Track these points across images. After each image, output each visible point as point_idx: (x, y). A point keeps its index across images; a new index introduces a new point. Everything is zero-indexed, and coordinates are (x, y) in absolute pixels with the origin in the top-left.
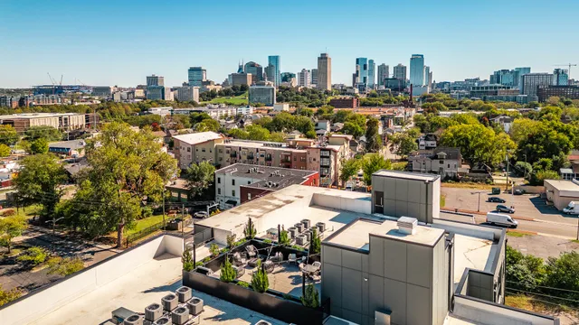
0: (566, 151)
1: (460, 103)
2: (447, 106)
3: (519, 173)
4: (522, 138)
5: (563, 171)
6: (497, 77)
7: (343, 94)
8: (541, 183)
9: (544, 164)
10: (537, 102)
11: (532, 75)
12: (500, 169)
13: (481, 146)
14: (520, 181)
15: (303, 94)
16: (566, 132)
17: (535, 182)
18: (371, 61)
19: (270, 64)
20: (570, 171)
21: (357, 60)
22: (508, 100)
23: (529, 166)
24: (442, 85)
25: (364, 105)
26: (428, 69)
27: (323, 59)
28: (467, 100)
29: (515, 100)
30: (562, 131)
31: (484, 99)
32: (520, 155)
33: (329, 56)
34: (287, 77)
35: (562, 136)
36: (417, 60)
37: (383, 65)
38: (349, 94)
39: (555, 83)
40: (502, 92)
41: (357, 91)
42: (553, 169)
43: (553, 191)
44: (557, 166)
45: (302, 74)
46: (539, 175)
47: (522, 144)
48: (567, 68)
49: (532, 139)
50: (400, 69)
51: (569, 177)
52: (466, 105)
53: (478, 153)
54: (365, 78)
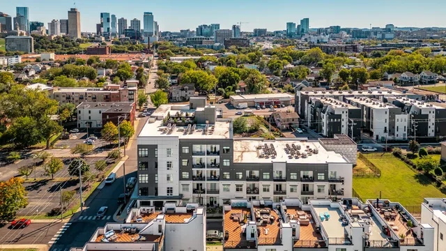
0: (238, 81)
1: (181, 50)
2: (173, 52)
3: (219, 94)
4: (220, 76)
5: (237, 91)
6: (200, 30)
7: (92, 41)
8: (228, 97)
9: (229, 89)
10: (224, 49)
11: (221, 30)
12: (211, 93)
13: (202, 82)
14: (220, 98)
15: (58, 43)
16: (237, 72)
17: (226, 97)
18: (113, 16)
19: (18, 14)
20: (239, 91)
21: (102, 14)
22: (208, 47)
23: (223, 90)
24: (165, 33)
25: (114, 52)
26: (156, 23)
27: (73, 12)
28: (185, 47)
29: (212, 48)
30: (236, 72)
31: (195, 47)
32: (219, 85)
33: (78, 11)
34: (36, 26)
35: (236, 74)
36: (148, 16)
37: (123, 19)
38: (97, 41)
39: (233, 37)
40: (205, 43)
41: (103, 39)
42: (233, 91)
43: (233, 100)
44: (234, 89)
45: (53, 24)
46: (228, 94)
47: (220, 79)
48: (239, 24)
49: (224, 77)
50: (136, 22)
51: (238, 94)
52: (185, 51)
53: (201, 85)
54: (108, 29)
